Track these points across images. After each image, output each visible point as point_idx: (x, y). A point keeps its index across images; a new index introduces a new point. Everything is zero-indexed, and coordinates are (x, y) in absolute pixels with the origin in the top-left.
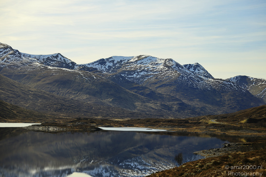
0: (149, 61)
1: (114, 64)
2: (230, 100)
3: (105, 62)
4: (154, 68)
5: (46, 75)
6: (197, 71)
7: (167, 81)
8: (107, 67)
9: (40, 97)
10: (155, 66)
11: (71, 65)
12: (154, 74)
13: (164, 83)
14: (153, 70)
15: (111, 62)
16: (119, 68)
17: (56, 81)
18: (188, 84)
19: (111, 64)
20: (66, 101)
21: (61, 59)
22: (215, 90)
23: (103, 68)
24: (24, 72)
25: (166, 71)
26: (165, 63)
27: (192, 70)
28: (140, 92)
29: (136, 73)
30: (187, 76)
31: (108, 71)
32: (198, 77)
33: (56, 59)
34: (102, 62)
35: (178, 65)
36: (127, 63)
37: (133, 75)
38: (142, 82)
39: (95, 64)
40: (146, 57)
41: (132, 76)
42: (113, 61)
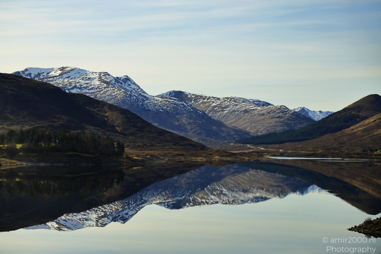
0: (78, 75)
2: (190, 123)
10: (88, 82)
12: (90, 91)
14: (88, 87)
22: (167, 111)
25: (105, 88)
26: (100, 78)
40: (72, 70)
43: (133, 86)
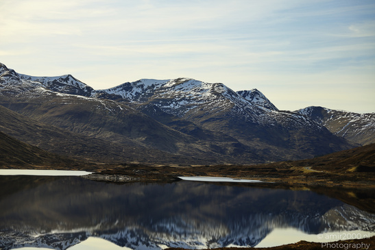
0: (191, 87)
1: (143, 90)
2: (302, 139)
3: (132, 88)
4: (198, 95)
5: (54, 104)
6: (255, 100)
7: (216, 114)
8: (133, 94)
9: (52, 134)
10: (199, 93)
11: (86, 91)
12: (199, 103)
13: (212, 116)
14: (197, 98)
15: (139, 86)
16: (150, 95)
17: (69, 113)
18: (244, 118)
19: (139, 90)
20: (86, 140)
21: (72, 82)
22: (280, 126)
23: (129, 95)
24: (24, 101)
25: (214, 100)
26: (213, 89)
27: (248, 98)
28: (182, 128)
29: (174, 103)
30: (243, 108)
31: (135, 99)
32: (258, 109)
33: (65, 83)
34: (127, 87)
35: (230, 92)
36: (161, 89)
37: (169, 105)
38: (182, 114)
39: (118, 89)
40: (187, 81)
41: (168, 107)
42: (142, 86)
43: (261, 100)
